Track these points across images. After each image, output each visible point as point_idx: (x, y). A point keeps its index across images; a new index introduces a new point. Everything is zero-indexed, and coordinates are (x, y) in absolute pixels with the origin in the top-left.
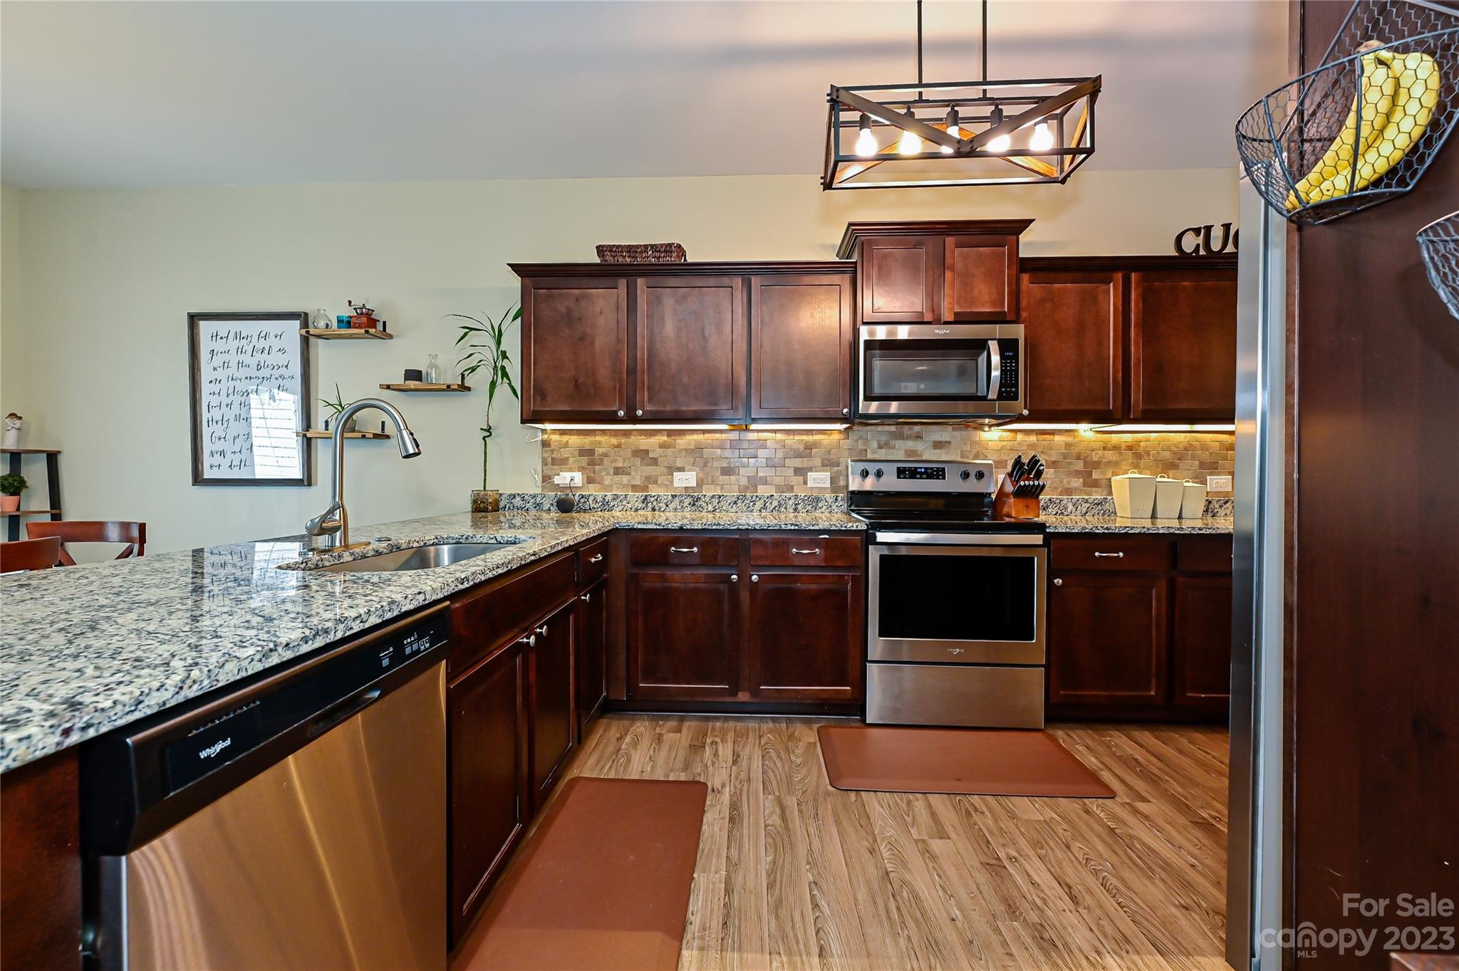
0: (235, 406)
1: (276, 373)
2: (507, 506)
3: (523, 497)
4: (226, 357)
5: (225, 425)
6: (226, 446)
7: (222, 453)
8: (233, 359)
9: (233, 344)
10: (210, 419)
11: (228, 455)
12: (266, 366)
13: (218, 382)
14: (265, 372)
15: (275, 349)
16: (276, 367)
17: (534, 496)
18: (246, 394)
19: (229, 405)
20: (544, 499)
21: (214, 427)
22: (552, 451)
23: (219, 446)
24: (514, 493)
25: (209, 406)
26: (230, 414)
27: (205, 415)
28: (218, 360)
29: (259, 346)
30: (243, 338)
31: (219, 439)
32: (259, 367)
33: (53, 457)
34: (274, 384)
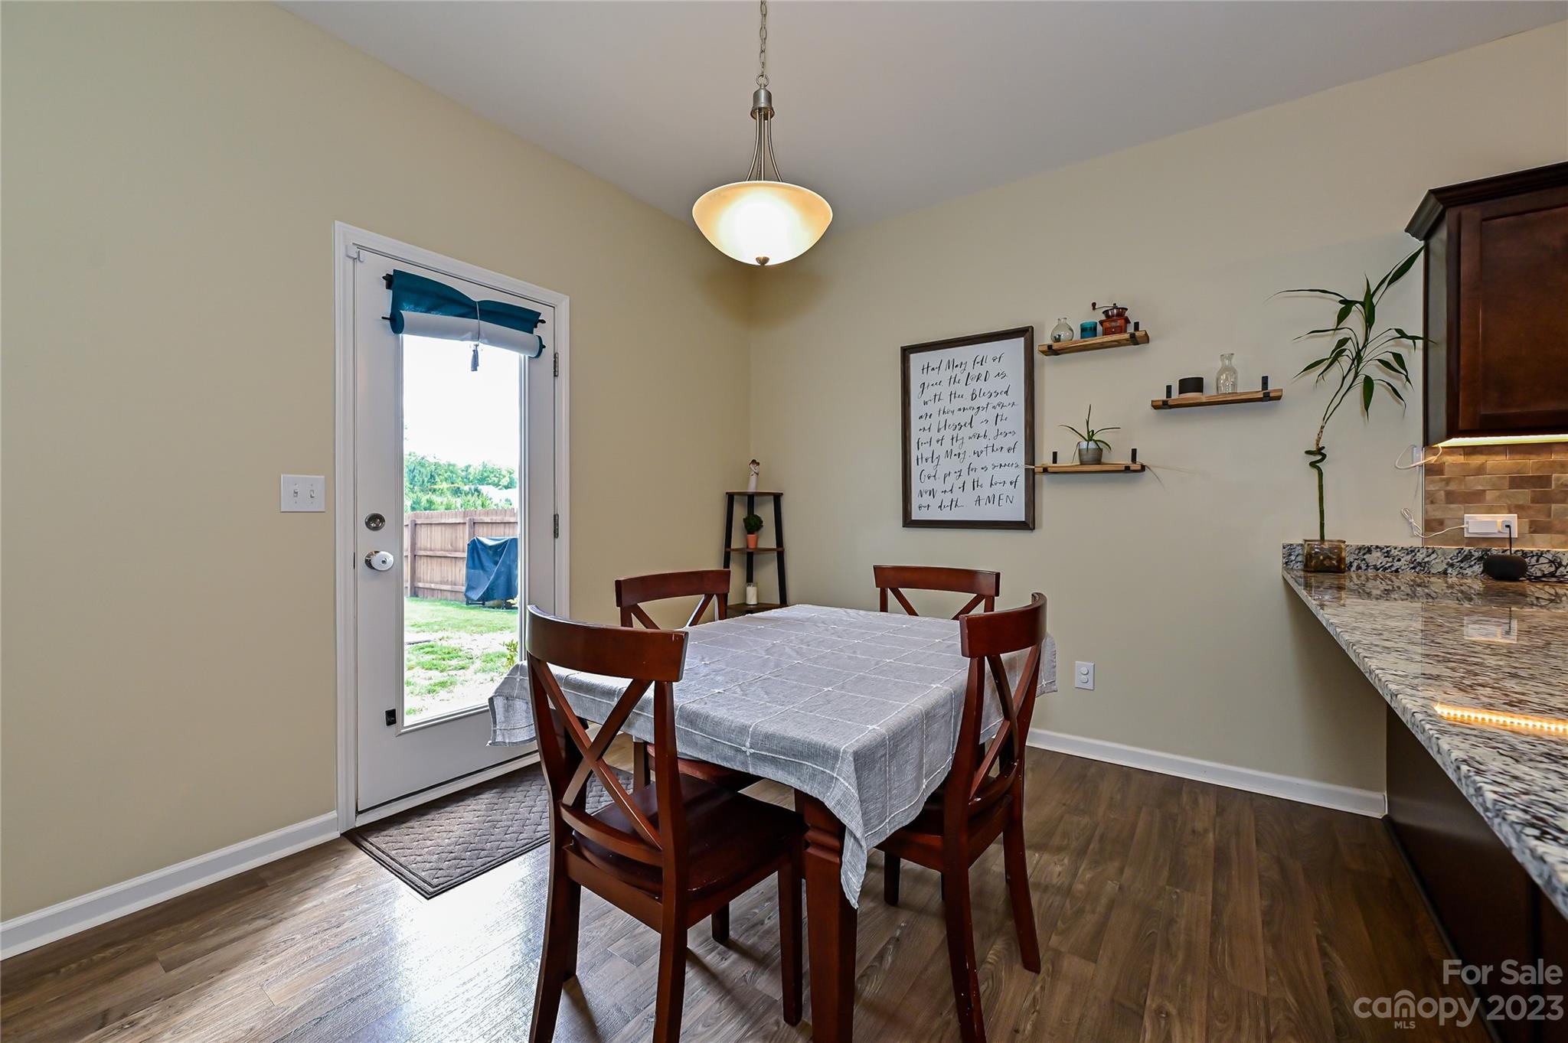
0: (947, 441)
1: (994, 401)
2: (1355, 565)
3: (1387, 552)
4: (937, 390)
5: (935, 463)
6: (937, 485)
7: (932, 493)
8: (945, 390)
9: (945, 374)
10: (920, 457)
11: (939, 496)
12: (982, 394)
13: (928, 417)
14: (982, 401)
15: (992, 374)
16: (994, 395)
17: (1411, 551)
18: (958, 427)
19: (940, 441)
20: (1434, 556)
21: (923, 465)
22: (1448, 481)
23: (929, 485)
24: (1367, 544)
25: (918, 443)
26: (940, 451)
27: (914, 453)
28: (929, 393)
29: (975, 373)
30: (957, 366)
31: (929, 477)
32: (974, 396)
33: (777, 498)
34: (991, 414)
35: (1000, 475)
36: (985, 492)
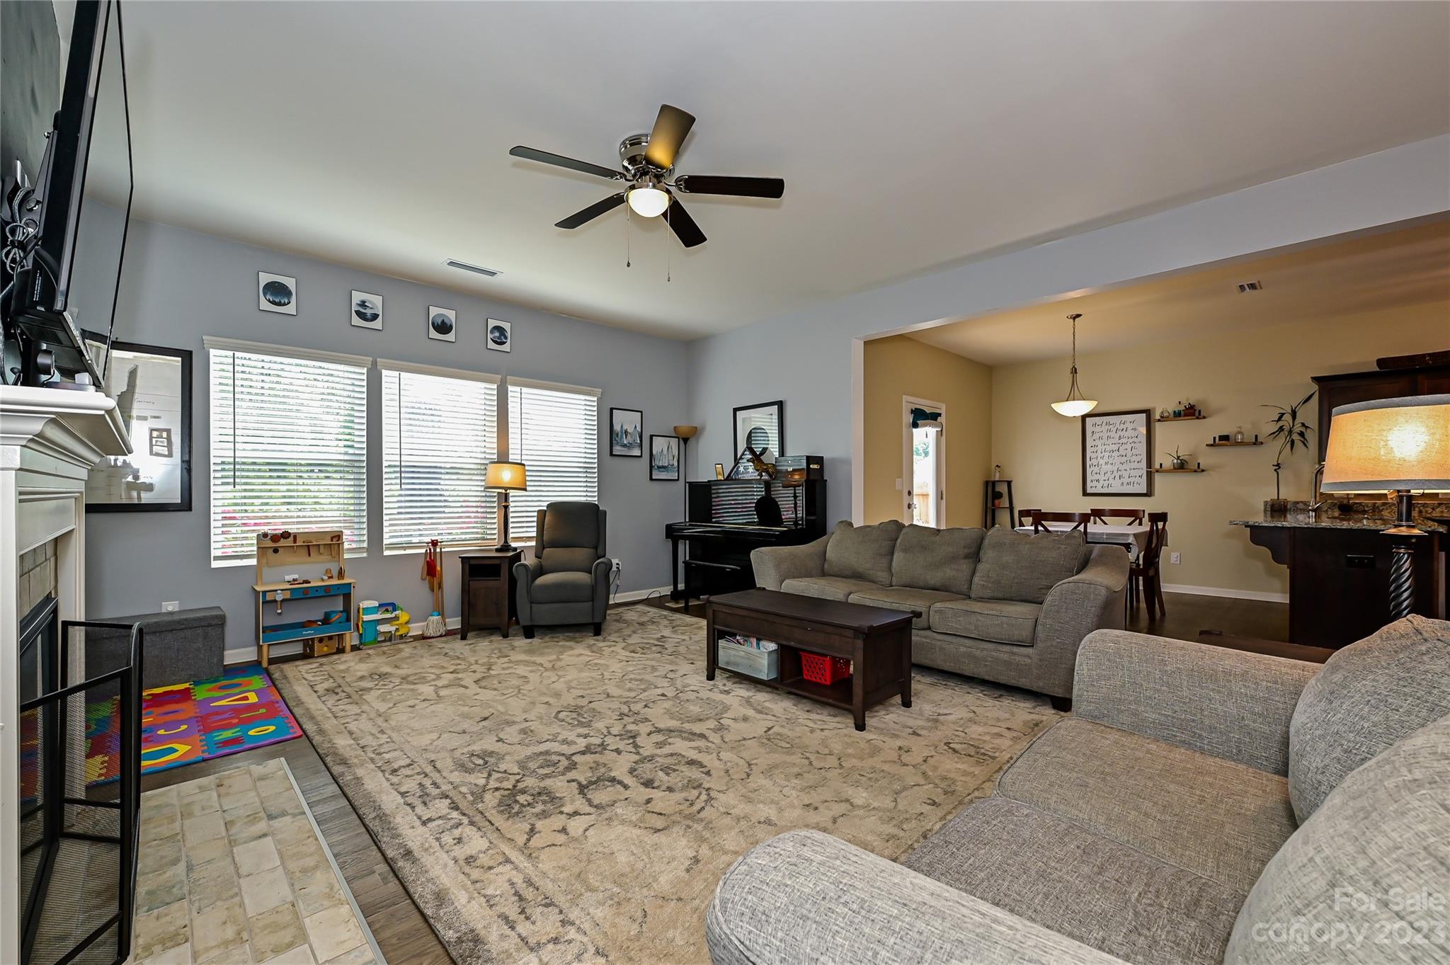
0: (1106, 458)
1: (1130, 441)
2: (1292, 509)
4: (1101, 434)
5: (1100, 467)
6: (1101, 477)
7: (1098, 480)
8: (1105, 435)
9: (1105, 428)
10: (1091, 465)
11: (1102, 482)
12: (1124, 437)
13: (1096, 447)
14: (1123, 440)
15: (1129, 429)
16: (1130, 438)
18: (1112, 452)
19: (1102, 458)
21: (1093, 468)
23: (1097, 477)
25: (1091, 458)
26: (1102, 462)
27: (1088, 463)
28: (1096, 436)
29: (1121, 428)
30: (1111, 424)
31: (1096, 474)
32: (1120, 438)
33: (1009, 483)
34: (1129, 447)
35: (1133, 473)
36: (1126, 480)
